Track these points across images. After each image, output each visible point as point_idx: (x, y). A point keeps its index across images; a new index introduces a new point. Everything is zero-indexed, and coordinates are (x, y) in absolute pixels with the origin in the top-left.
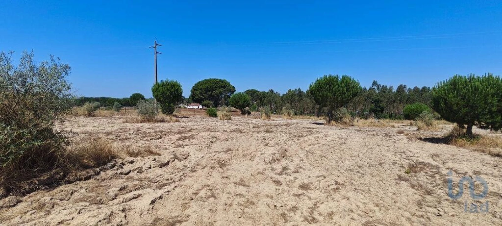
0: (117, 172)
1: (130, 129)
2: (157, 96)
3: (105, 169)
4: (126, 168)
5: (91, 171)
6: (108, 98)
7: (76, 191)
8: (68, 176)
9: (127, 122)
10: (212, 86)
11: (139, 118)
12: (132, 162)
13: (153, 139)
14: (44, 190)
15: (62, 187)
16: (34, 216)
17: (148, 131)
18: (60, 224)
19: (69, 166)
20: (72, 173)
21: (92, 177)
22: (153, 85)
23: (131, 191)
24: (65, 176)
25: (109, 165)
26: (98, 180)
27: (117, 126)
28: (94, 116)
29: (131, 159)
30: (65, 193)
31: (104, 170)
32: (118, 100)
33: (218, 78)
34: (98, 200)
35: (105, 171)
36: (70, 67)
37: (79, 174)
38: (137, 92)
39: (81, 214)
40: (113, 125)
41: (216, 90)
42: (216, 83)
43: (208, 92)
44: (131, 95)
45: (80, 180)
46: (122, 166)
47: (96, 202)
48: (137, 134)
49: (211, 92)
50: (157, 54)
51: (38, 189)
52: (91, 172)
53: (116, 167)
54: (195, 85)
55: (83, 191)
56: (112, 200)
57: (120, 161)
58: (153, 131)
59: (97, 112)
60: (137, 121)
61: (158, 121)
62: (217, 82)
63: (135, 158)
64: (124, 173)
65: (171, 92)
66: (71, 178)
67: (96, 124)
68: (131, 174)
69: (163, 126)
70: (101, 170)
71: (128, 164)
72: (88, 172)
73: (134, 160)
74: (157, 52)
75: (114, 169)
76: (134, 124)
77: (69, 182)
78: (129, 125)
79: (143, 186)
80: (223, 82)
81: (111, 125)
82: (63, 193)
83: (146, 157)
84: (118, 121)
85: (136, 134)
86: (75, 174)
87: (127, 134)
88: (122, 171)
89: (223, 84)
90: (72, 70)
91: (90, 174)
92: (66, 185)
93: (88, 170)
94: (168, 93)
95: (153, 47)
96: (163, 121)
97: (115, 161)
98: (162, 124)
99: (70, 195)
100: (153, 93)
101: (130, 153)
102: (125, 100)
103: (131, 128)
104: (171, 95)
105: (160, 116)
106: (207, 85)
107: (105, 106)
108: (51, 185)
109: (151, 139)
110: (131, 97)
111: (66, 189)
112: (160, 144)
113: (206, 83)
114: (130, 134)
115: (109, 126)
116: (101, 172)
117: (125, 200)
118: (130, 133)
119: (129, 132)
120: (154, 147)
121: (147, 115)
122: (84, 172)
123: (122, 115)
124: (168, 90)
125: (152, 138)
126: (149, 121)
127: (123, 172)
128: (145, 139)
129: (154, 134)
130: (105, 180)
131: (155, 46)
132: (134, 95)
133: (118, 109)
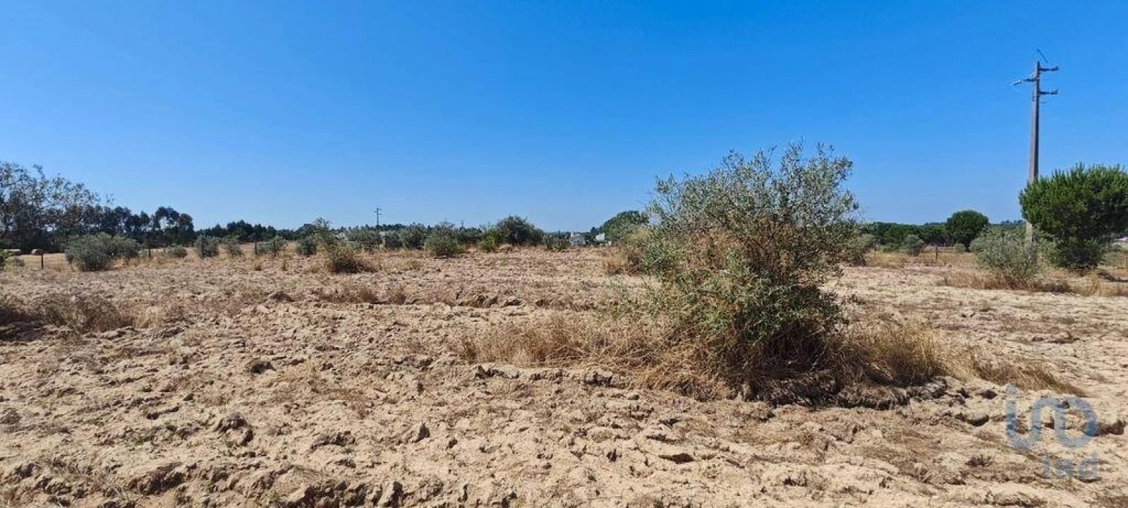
0: (950, 409)
1: (961, 304)
2: (1039, 216)
3: (920, 395)
4: (975, 407)
5: (891, 393)
6: (889, 225)
7: (863, 429)
8: (844, 391)
9: (946, 283)
11: (983, 274)
12: (989, 395)
13: (1041, 339)
14: (804, 405)
15: (835, 411)
16: (798, 453)
17: (1020, 314)
18: (845, 492)
19: (847, 369)
20: (852, 386)
21: (891, 405)
22: (1025, 186)
23: (1007, 480)
24: (838, 389)
25: (930, 389)
26: (906, 417)
27: (925, 292)
28: (864, 264)
29: (987, 386)
30: (842, 424)
31: (920, 397)
32: (914, 230)
34: (917, 468)
35: (920, 401)
36: (851, 163)
37: (865, 391)
38: (967, 208)
39: (885, 489)
40: (913, 288)
44: (950, 217)
45: (869, 405)
46: (963, 398)
47: (912, 472)
48: (984, 318)
50: (1042, 97)
51: (796, 401)
52: (890, 395)
53: (946, 398)
55: (877, 433)
56: (954, 484)
57: (957, 386)
58: (1037, 316)
59: (871, 254)
60: (977, 284)
61: (1045, 289)
63: (997, 387)
64: (970, 418)
65: (1093, 204)
66: (850, 397)
67: (873, 283)
68: (988, 427)
69: (1070, 306)
70: (911, 396)
71: (980, 398)
72: (882, 393)
73: (996, 392)
74: (1039, 93)
75: (941, 400)
76: (970, 292)
77: (845, 404)
78: (956, 294)
79: (1045, 478)
81: (908, 288)
82: (838, 423)
83: (1032, 392)
84: (924, 280)
85: (980, 318)
86: (858, 390)
87: (957, 316)
88: (964, 413)
90: (854, 168)
91: (887, 399)
92: (844, 409)
93: (883, 388)
94: (1081, 206)
95: (1029, 80)
96: (1063, 289)
97: (944, 382)
98: (1062, 298)
99: (851, 432)
100: (1025, 209)
101: (979, 369)
102: (931, 229)
103: (966, 301)
104: (1090, 213)
105: (1052, 274)
107: (883, 243)
108: (817, 399)
109: (1034, 340)
110: (949, 220)
111: (845, 417)
112: (1075, 360)
114: (964, 316)
115: (905, 289)
116: (911, 401)
117: (991, 499)
118: (965, 313)
119: (961, 312)
120: (1053, 365)
121: (1009, 270)
122: (874, 392)
123: (927, 266)
124: (1079, 196)
125: (1040, 336)
126: (1013, 285)
127: (966, 416)
128: (1014, 336)
129: (1040, 325)
130: (921, 422)
131: (1034, 74)
132: (957, 216)
133: (916, 251)
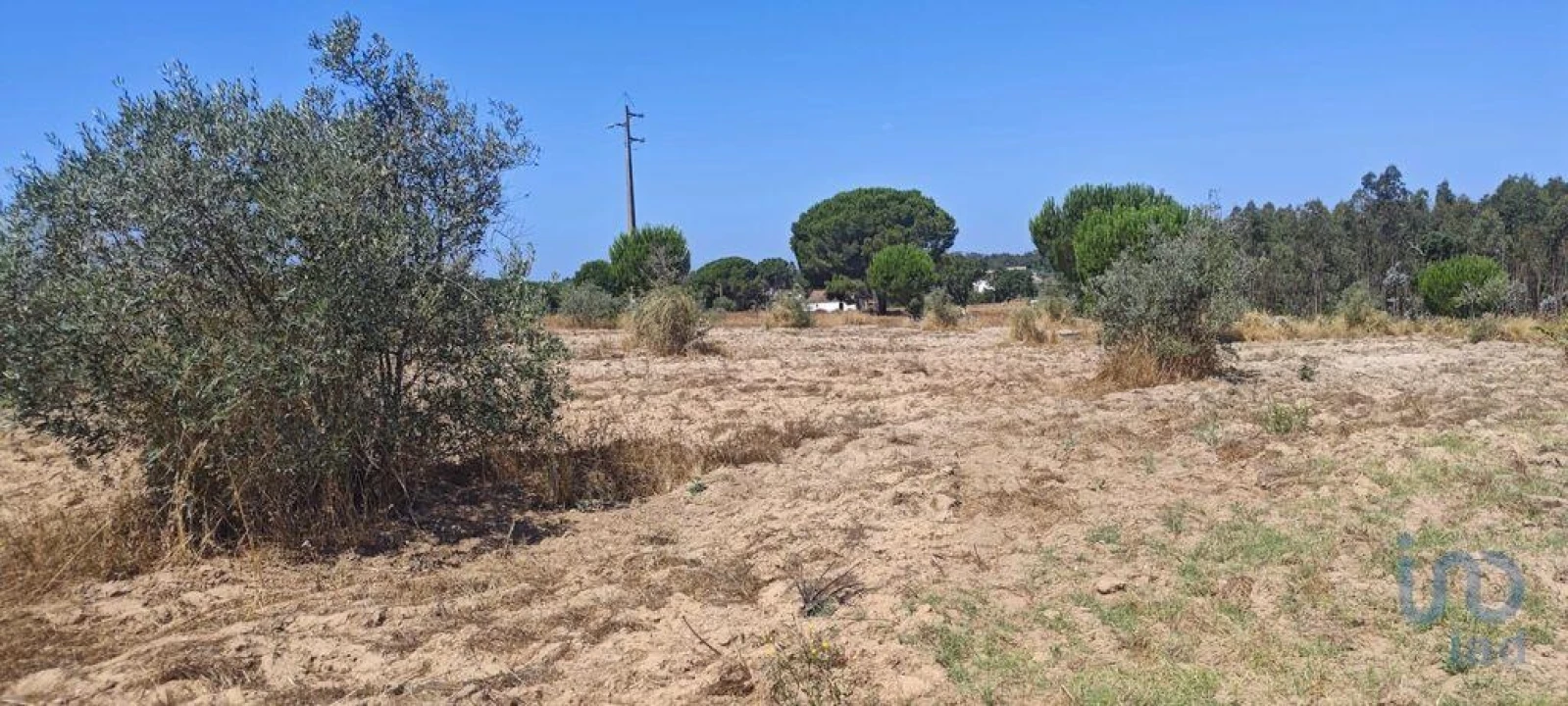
2: (622, 271)
10: (860, 221)
33: (887, 186)
41: (875, 233)
42: (874, 208)
43: (845, 246)
49: (855, 244)
50: (632, 143)
54: (803, 216)
62: (880, 201)
74: (630, 139)
80: (902, 201)
89: (906, 207)
106: (841, 216)
113: (838, 210)
124: (648, 253)
